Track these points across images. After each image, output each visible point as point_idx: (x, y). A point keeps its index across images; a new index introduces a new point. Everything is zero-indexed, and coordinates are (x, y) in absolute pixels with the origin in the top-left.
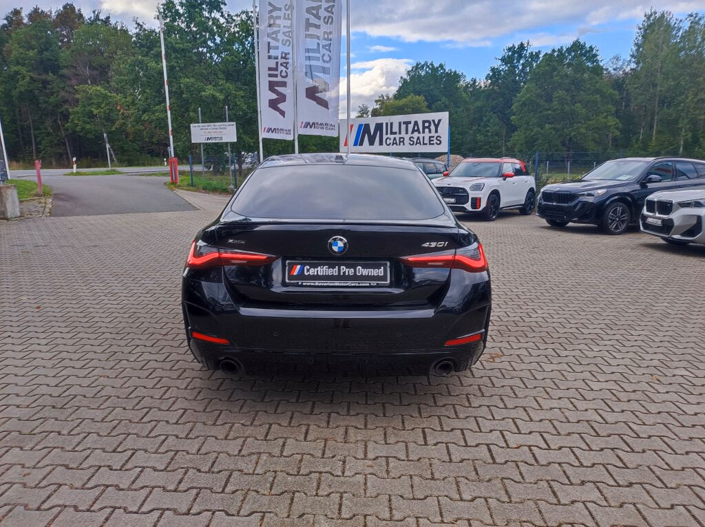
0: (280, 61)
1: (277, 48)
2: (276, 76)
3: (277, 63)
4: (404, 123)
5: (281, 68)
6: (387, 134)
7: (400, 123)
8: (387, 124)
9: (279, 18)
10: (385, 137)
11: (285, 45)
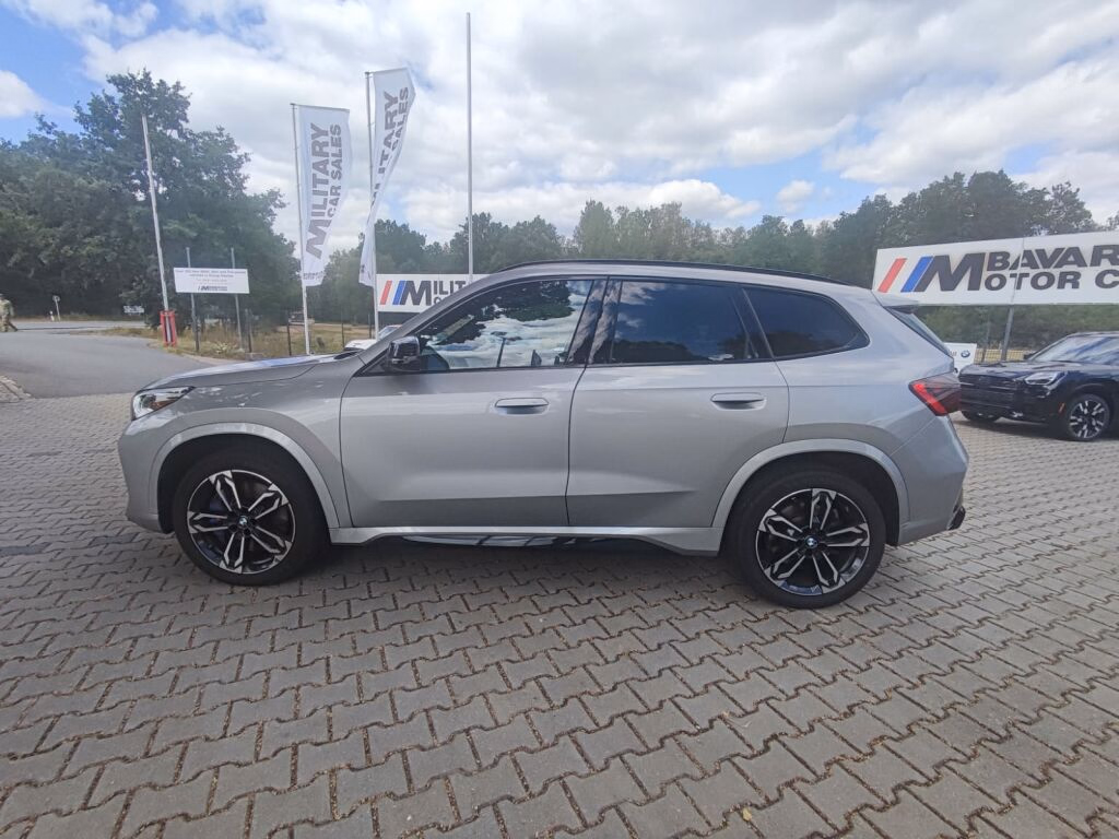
0: (330, 197)
1: (326, 182)
2: (323, 214)
3: (326, 200)
4: (457, 282)
5: (329, 206)
6: (436, 293)
7: (452, 283)
8: (435, 282)
9: (326, 144)
10: (433, 296)
11: (334, 178)
